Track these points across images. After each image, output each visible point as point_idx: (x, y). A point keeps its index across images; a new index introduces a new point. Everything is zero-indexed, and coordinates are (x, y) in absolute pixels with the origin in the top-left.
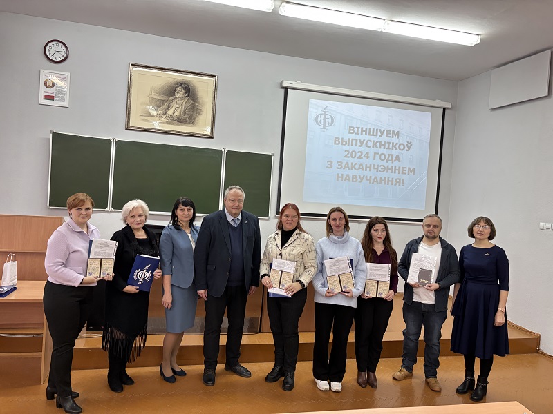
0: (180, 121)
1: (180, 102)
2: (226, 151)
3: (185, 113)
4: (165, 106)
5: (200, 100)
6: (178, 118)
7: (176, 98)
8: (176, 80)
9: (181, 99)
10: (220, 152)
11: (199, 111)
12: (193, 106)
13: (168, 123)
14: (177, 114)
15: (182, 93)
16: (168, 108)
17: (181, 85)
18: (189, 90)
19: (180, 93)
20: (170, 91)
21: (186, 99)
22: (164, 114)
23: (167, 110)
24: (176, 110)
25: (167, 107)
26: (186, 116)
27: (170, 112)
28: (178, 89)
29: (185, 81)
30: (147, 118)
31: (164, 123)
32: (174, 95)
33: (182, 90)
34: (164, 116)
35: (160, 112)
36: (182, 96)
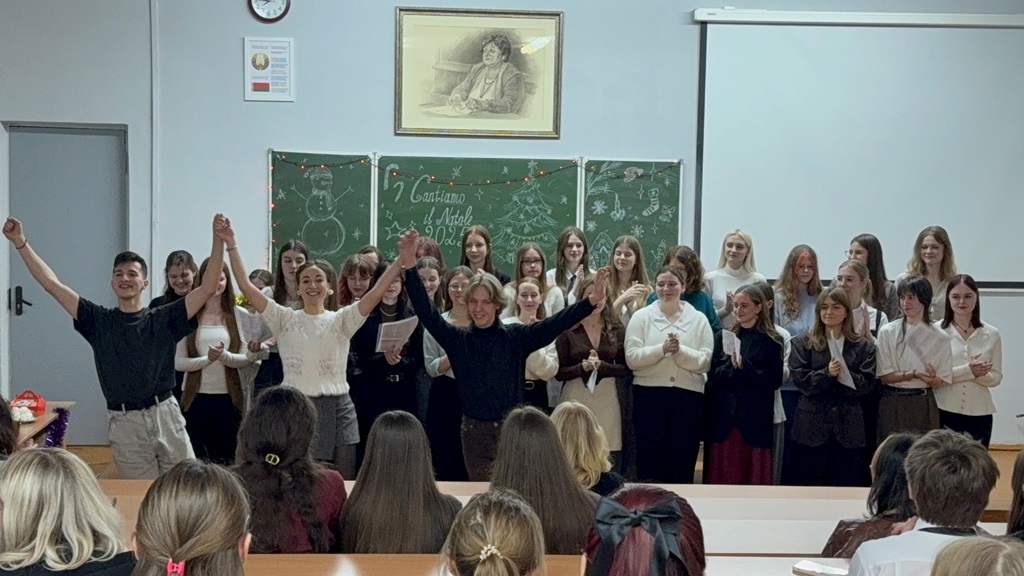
0: (493, 109)
1: (493, 72)
2: (585, 161)
3: (502, 94)
4: (464, 84)
5: (531, 66)
6: (491, 105)
7: (485, 66)
8: (483, 30)
9: (494, 66)
10: (573, 165)
11: (530, 89)
12: (518, 78)
13: (472, 115)
14: (488, 96)
15: (495, 55)
16: (471, 87)
17: (494, 38)
18: (508, 49)
19: (493, 54)
20: (473, 54)
22: (464, 100)
23: (469, 91)
25: (468, 85)
26: (505, 99)
28: (489, 47)
29: (501, 30)
30: (433, 110)
31: (465, 117)
32: (481, 60)
33: (496, 49)
34: (463, 104)
35: (456, 95)
36: (495, 60)
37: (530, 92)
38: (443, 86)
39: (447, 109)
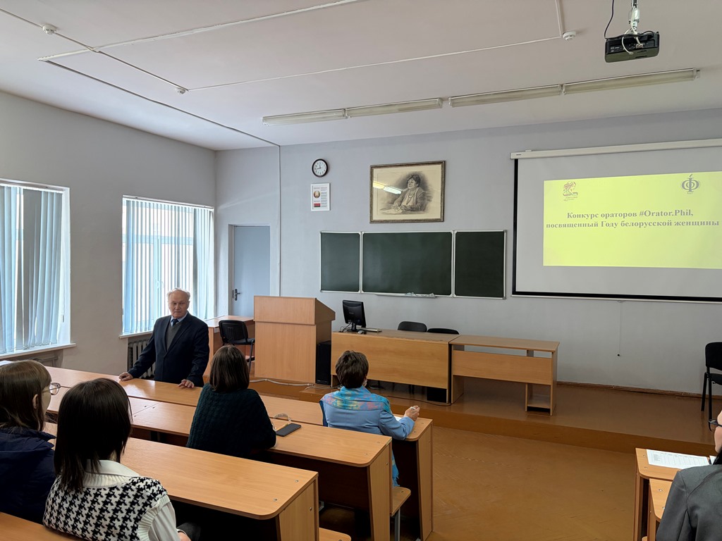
0: (412, 210)
1: (412, 192)
2: (456, 232)
3: (417, 202)
4: (400, 199)
5: (430, 188)
6: (411, 208)
7: (409, 189)
8: (408, 173)
9: (413, 190)
10: (450, 234)
12: (424, 194)
13: (403, 213)
14: (410, 204)
15: (413, 184)
16: (403, 199)
17: (413, 176)
18: (419, 180)
19: (412, 183)
21: (417, 189)
22: (399, 206)
23: (401, 202)
24: (409, 201)
26: (418, 204)
27: (404, 203)
28: (410, 181)
30: (386, 211)
31: (400, 214)
32: (407, 187)
33: (414, 181)
34: (399, 208)
35: (396, 204)
36: (413, 187)
37: (429, 200)
38: (390, 200)
39: (392, 211)
